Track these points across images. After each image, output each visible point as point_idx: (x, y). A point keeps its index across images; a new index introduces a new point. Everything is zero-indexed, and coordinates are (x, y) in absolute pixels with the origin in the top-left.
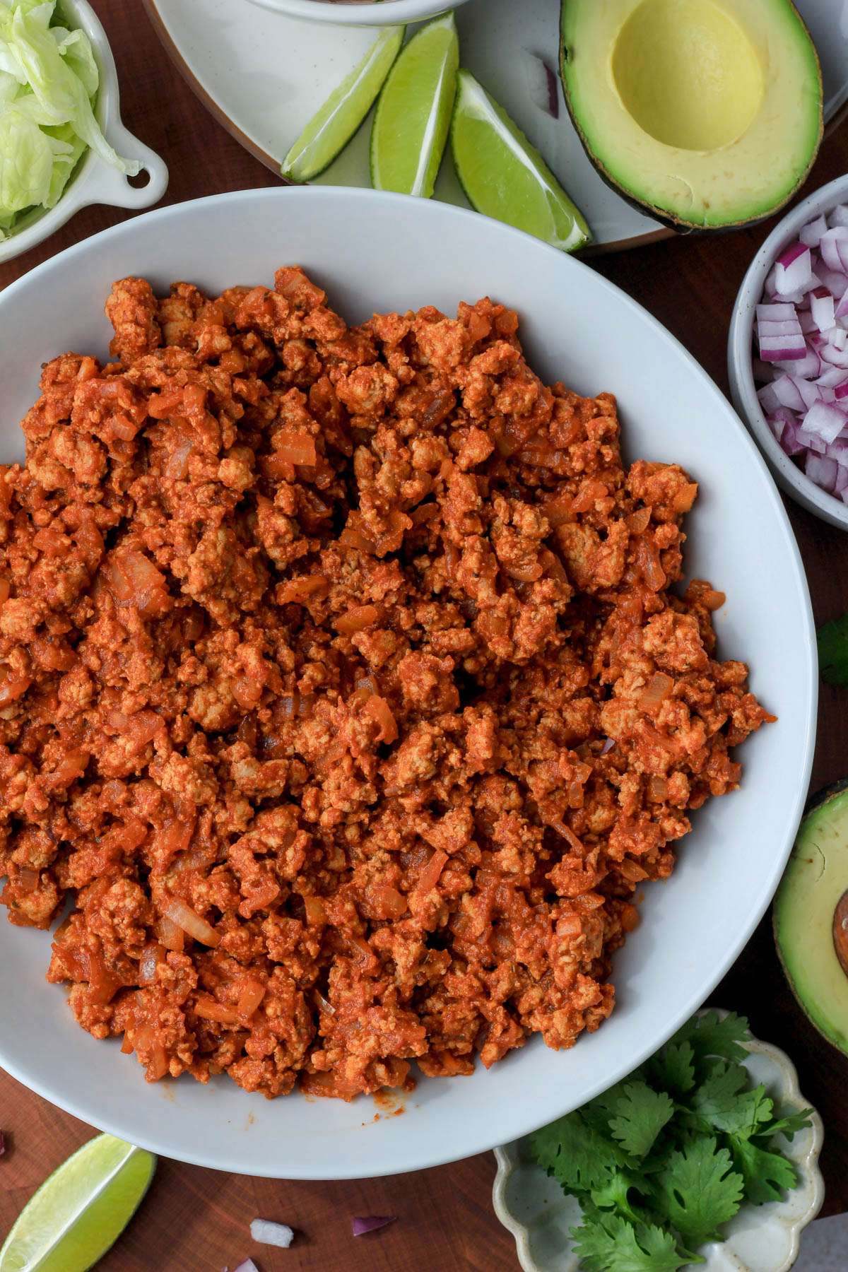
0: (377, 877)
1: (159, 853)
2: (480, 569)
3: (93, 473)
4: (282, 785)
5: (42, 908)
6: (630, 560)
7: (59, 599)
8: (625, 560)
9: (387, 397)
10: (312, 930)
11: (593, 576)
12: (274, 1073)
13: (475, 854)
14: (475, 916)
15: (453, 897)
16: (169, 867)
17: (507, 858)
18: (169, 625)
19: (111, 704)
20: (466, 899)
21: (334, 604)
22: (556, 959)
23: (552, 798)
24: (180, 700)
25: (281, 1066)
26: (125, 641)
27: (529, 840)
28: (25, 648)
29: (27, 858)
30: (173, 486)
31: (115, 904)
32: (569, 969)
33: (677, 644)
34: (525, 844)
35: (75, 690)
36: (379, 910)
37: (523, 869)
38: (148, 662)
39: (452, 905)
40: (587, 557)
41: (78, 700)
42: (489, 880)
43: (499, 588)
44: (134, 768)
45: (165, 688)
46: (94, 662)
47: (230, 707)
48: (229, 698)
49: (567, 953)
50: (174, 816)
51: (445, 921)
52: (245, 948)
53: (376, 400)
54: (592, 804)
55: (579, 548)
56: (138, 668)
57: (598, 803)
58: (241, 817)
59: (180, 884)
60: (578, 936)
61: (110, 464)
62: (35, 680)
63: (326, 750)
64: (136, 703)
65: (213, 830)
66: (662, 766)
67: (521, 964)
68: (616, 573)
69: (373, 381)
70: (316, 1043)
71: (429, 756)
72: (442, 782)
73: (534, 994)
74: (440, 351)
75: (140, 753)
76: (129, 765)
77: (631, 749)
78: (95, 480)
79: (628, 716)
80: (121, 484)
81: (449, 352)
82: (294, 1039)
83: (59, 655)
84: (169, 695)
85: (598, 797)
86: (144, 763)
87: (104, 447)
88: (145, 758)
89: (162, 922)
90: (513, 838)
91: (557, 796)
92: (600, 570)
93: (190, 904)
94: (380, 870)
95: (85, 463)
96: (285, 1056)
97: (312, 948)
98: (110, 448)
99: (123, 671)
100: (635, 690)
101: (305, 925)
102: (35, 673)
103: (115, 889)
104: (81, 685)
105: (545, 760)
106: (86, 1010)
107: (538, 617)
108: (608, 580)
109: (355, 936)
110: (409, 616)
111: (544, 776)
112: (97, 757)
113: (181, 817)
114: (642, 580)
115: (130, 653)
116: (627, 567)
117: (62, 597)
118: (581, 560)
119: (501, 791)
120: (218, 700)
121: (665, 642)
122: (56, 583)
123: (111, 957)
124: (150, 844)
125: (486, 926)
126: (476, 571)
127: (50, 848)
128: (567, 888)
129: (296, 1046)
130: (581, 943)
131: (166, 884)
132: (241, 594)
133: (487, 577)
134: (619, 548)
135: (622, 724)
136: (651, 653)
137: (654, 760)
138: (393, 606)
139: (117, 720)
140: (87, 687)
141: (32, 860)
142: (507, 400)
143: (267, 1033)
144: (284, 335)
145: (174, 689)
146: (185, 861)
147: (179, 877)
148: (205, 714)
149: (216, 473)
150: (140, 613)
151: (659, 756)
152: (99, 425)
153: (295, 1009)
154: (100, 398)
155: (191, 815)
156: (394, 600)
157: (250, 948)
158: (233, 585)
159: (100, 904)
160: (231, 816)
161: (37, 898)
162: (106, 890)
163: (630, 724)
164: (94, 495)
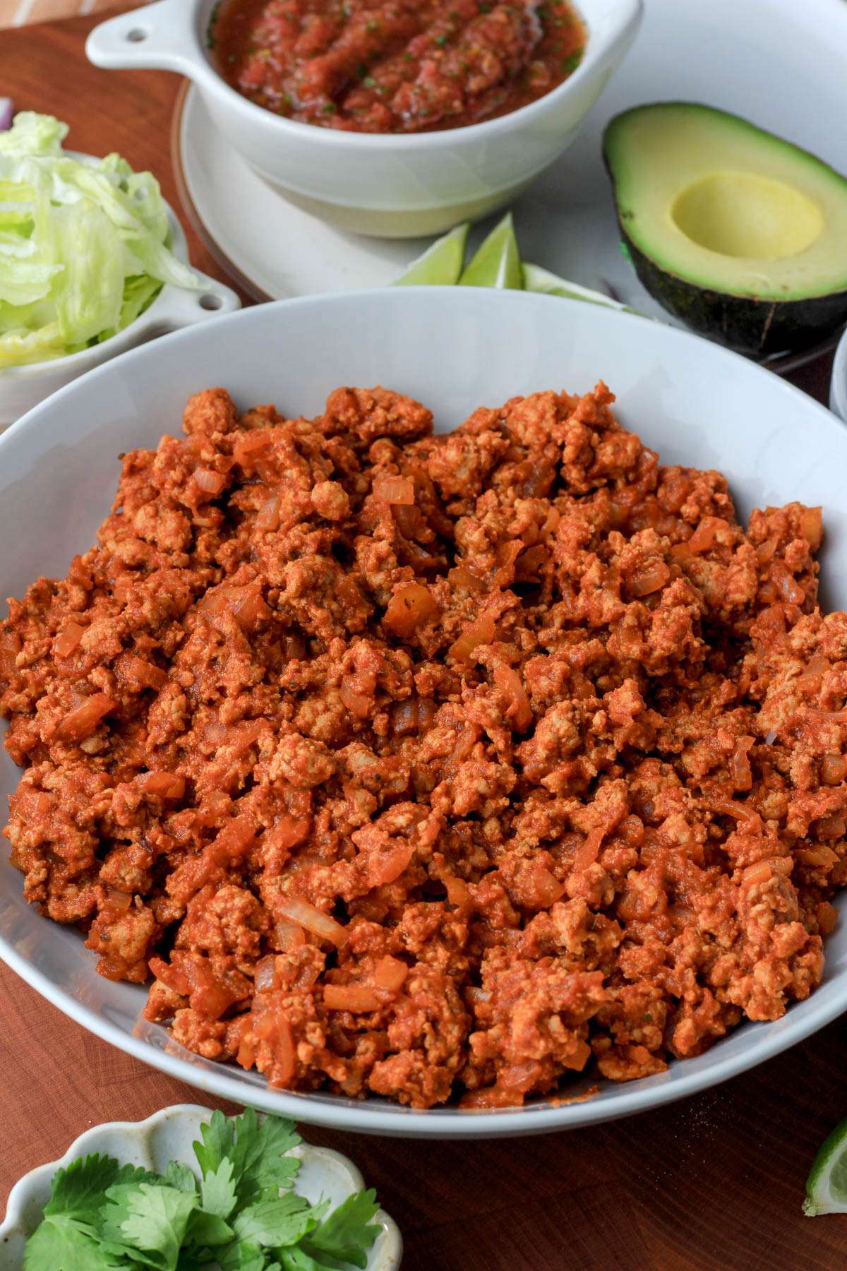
0: (526, 863)
1: (270, 852)
2: (602, 578)
3: (177, 533)
4: (406, 775)
5: (136, 931)
6: (764, 577)
7: (146, 618)
8: (758, 578)
9: (483, 460)
10: (456, 911)
11: (726, 595)
12: (427, 1064)
13: (635, 826)
14: (645, 889)
15: (616, 871)
16: (285, 867)
17: (674, 828)
18: (267, 636)
19: (207, 717)
20: (632, 875)
21: (447, 625)
22: (746, 912)
23: (715, 778)
24: (284, 707)
25: (433, 1055)
26: (220, 644)
27: (695, 808)
28: (110, 666)
29: (118, 871)
30: (264, 538)
31: (222, 905)
32: (763, 921)
33: (828, 629)
34: (691, 812)
35: (167, 707)
36: (533, 891)
37: (693, 836)
38: (247, 662)
39: (617, 879)
40: (716, 579)
41: (170, 714)
42: (654, 854)
43: (626, 595)
44: (236, 777)
45: (267, 691)
46: (186, 677)
47: (341, 716)
48: (339, 708)
49: (757, 900)
50: (285, 810)
51: (610, 897)
52: (379, 939)
53: (472, 464)
54: (762, 789)
55: (706, 572)
56: (236, 670)
57: (769, 788)
58: (362, 805)
59: (297, 885)
60: (768, 879)
61: (195, 530)
62: (121, 702)
63: (453, 746)
64: (235, 706)
65: (331, 827)
66: (834, 741)
67: (705, 932)
68: (751, 587)
69: (466, 444)
70: (473, 1024)
71: (570, 715)
72: (589, 757)
73: (727, 960)
74: (532, 417)
75: (243, 756)
76: (231, 772)
77: (796, 739)
78: (178, 542)
79: (787, 705)
80: (208, 548)
81: (542, 417)
82: (446, 1014)
83: (147, 666)
84: (272, 701)
85: (767, 783)
86: (247, 767)
87: (186, 512)
88: (248, 763)
89: (279, 927)
90: (678, 806)
91: (721, 776)
92: (732, 587)
93: (310, 901)
94: (530, 857)
95: (167, 530)
96: (437, 1040)
97: (458, 929)
98: (194, 512)
99: (219, 679)
100: (789, 679)
101: (448, 908)
102: (122, 692)
103: (222, 892)
104: (172, 699)
105: (701, 738)
106: (192, 1028)
107: (672, 617)
108: (742, 592)
109: (507, 922)
110: (531, 637)
111: (702, 751)
112: (194, 777)
113: (293, 812)
114: (779, 597)
115: (226, 657)
116: (761, 584)
117: (149, 616)
118: (710, 584)
119: (656, 770)
120: (327, 709)
121: (815, 631)
122: (142, 604)
123: (220, 967)
124: (259, 847)
125: (660, 894)
126: (597, 581)
127: (144, 858)
128: (747, 853)
129: (450, 1027)
130: (773, 886)
131: (280, 888)
132: (344, 609)
133: (610, 587)
134: (749, 566)
135: (782, 715)
136: (801, 650)
137: (824, 738)
138: (512, 626)
139: (214, 735)
140: (181, 699)
141: (123, 873)
142: (609, 449)
143: (414, 1010)
144: (369, 427)
145: (277, 695)
146: (301, 862)
147: (295, 878)
148: (314, 723)
149: (309, 497)
150: (235, 617)
151: (828, 731)
152: (181, 484)
153: (444, 987)
154: (181, 456)
155: (305, 809)
156: (512, 619)
157: (384, 940)
158: (335, 598)
159: (204, 909)
160: (352, 804)
161: (130, 922)
162: (213, 895)
163: (790, 714)
164: (178, 558)
